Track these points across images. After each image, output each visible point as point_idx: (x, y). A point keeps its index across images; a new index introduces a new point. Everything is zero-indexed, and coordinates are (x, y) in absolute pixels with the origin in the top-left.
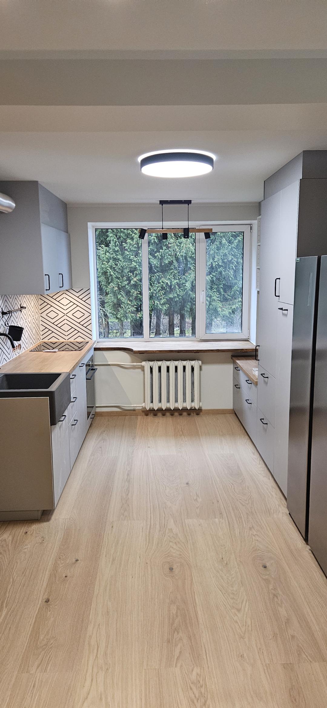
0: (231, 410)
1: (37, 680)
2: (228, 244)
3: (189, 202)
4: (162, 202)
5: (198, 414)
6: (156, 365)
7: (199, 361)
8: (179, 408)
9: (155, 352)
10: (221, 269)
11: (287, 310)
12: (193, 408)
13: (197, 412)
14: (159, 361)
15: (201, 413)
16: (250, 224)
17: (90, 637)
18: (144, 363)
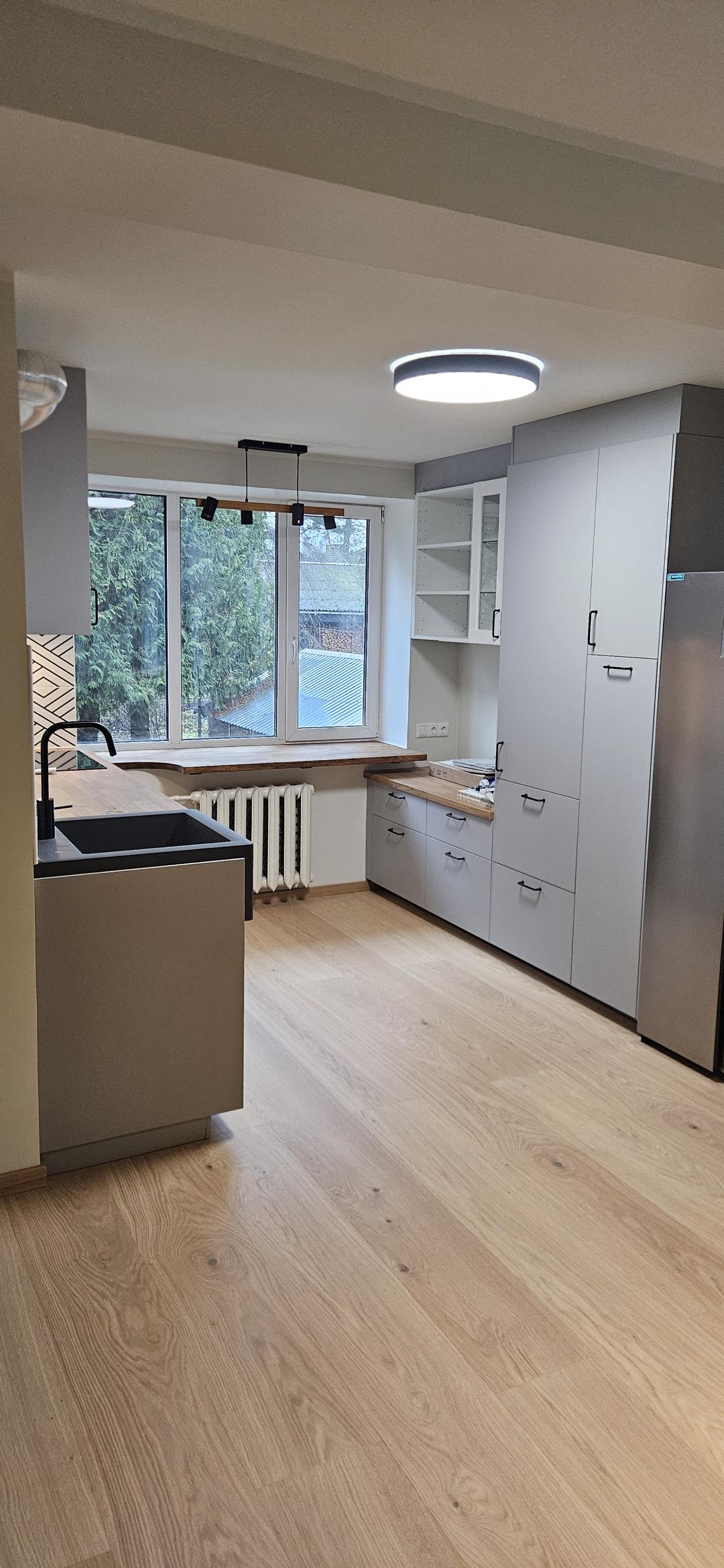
0: (363, 882)
1: (541, 1391)
2: (148, 543)
3: (301, 449)
4: (246, 444)
5: (301, 898)
6: (226, 797)
7: (310, 786)
8: (269, 888)
9: (229, 768)
10: (131, 597)
11: (631, 669)
12: (297, 886)
13: (300, 892)
14: (227, 789)
15: (307, 896)
16: (381, 507)
17: (550, 1300)
18: (196, 796)
